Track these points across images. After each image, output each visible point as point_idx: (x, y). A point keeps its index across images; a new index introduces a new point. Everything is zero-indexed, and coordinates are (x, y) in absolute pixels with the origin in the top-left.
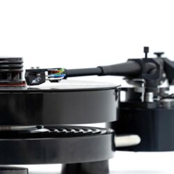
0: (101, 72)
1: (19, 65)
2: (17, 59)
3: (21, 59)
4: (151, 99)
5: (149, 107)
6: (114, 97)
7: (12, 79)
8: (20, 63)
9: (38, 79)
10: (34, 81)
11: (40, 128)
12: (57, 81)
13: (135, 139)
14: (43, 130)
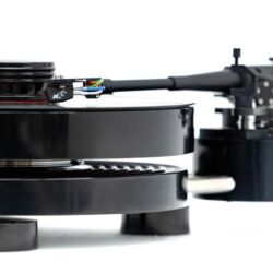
0: (173, 84)
1: (49, 74)
2: (44, 64)
3: (50, 64)
4: (251, 126)
7: (36, 92)
8: (50, 71)
9: (62, 93)
10: (56, 97)
12: (94, 97)
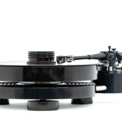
0: (89, 58)
2: (52, 52)
4: (111, 70)
5: (111, 73)
6: (96, 69)
7: (50, 61)
9: (62, 61)
10: (60, 62)
11: (62, 83)
12: (70, 62)
13: (104, 88)
14: (64, 84)
